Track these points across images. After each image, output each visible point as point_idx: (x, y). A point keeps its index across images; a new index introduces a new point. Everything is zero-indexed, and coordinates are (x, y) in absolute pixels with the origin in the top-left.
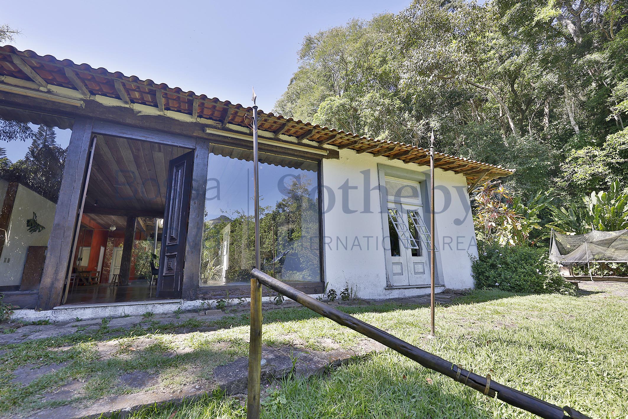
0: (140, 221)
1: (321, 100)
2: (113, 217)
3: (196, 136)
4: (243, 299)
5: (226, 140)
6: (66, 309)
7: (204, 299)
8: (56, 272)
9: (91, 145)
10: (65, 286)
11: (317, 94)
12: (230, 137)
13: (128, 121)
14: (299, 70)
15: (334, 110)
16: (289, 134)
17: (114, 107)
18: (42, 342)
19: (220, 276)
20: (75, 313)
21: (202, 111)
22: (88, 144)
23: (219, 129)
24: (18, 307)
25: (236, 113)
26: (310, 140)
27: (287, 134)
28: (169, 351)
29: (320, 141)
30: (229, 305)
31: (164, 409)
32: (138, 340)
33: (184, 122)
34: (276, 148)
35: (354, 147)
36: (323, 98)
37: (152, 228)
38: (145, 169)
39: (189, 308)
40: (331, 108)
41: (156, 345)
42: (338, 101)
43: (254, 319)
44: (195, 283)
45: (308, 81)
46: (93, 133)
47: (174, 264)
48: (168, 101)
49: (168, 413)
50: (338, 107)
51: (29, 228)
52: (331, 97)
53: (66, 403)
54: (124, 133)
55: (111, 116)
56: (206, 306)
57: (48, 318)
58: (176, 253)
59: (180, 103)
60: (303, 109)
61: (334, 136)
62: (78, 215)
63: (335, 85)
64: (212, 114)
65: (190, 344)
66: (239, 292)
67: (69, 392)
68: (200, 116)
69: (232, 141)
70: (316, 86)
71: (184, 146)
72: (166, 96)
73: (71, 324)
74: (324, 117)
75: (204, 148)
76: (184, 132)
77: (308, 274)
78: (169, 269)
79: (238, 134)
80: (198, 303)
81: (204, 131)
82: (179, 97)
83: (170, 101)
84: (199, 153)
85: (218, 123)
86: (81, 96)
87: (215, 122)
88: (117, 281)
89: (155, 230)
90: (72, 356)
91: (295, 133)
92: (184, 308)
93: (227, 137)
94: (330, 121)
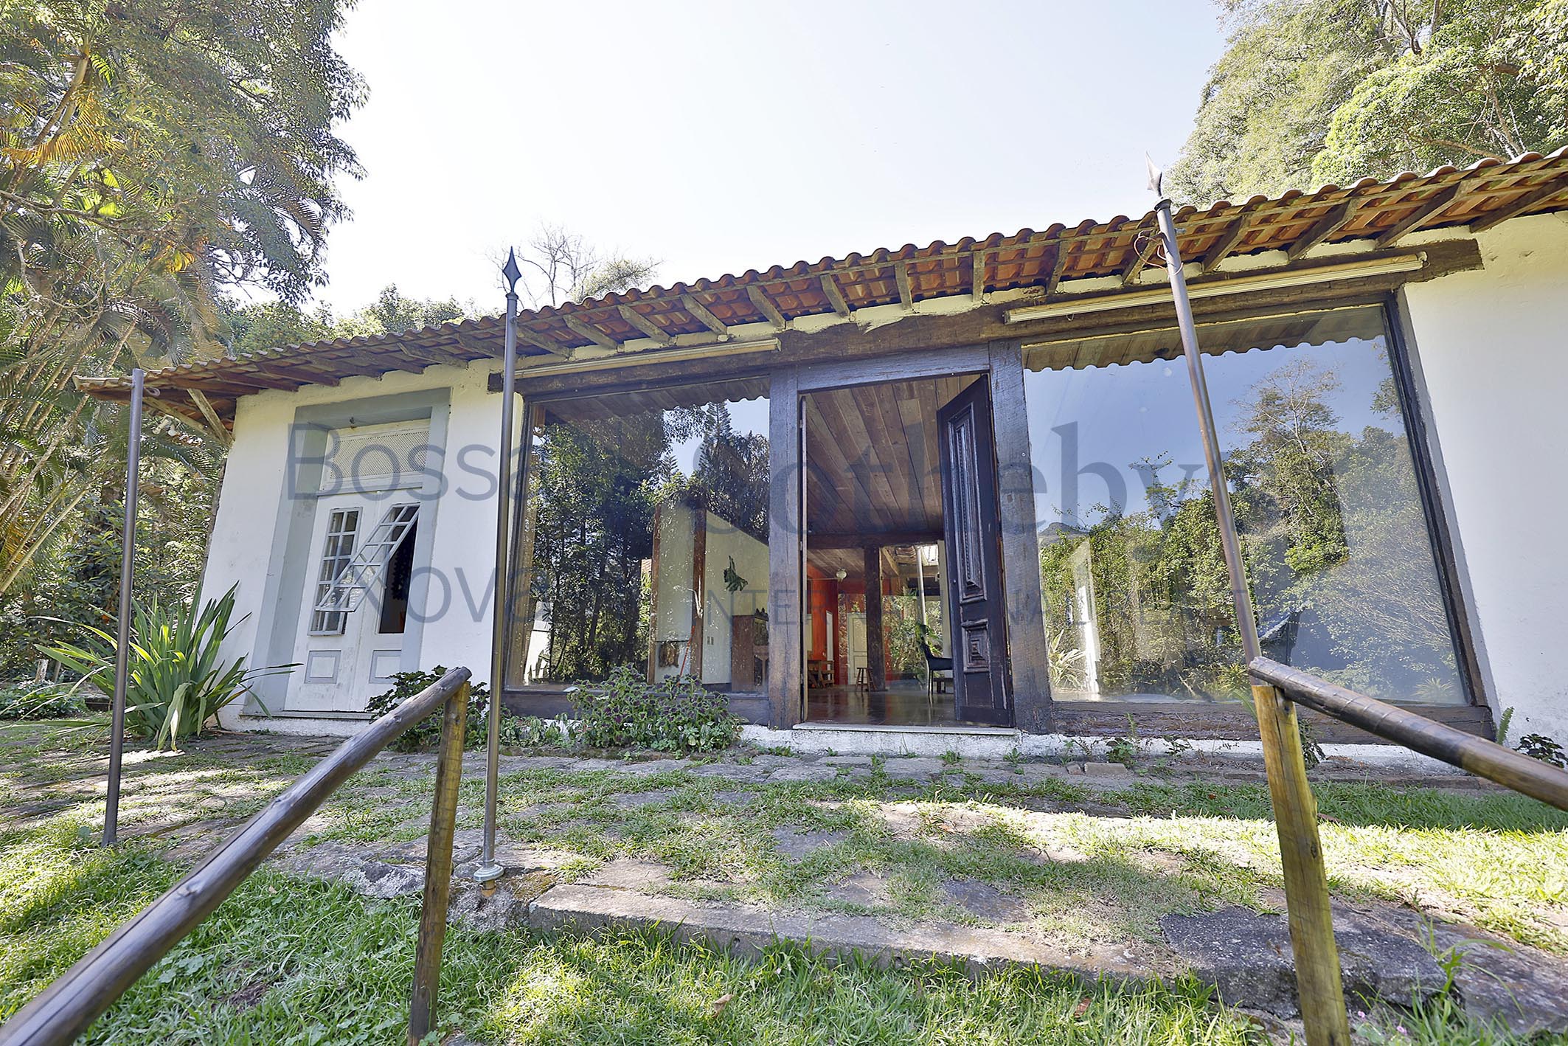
0: (887, 555)
1: (1331, 102)
2: (839, 552)
3: (988, 339)
4: (1179, 741)
5: (1063, 325)
6: (810, 731)
7: (1070, 733)
8: (787, 662)
9: (800, 417)
10: (802, 685)
11: (1314, 90)
12: (1070, 316)
13: (852, 350)
14: (1232, 46)
15: (1396, 110)
16: (1250, 248)
17: (824, 331)
18: (796, 786)
19: (1081, 677)
20: (825, 740)
21: (993, 277)
22: (796, 415)
23: (1038, 303)
24: (747, 721)
25: (1080, 247)
26: (1338, 242)
27: (1243, 250)
28: (1026, 849)
29: (1380, 232)
30: (1142, 754)
31: (1058, 984)
32: (954, 812)
33: (956, 316)
34: (1215, 304)
35: (1553, 200)
36: (1342, 91)
37: (910, 567)
38: (887, 441)
39: (1038, 752)
40: (1384, 109)
41: (993, 828)
42: (1414, 70)
43: (1285, 802)
44: (1041, 691)
45: (1270, 62)
46: (799, 392)
47: (985, 645)
48: (918, 279)
49: (1071, 998)
50: (1414, 92)
51: (727, 584)
52: (1376, 74)
53: (867, 912)
54: (847, 378)
55: (822, 351)
56: (1077, 751)
57: (788, 745)
58: (985, 620)
59: (942, 276)
60: (1262, 158)
61: (1449, 192)
62: (801, 553)
63: (1387, 24)
64: (1017, 274)
65: (1074, 841)
66: (1163, 722)
67: (862, 891)
68: (989, 289)
69: (1077, 324)
70: (1303, 67)
71: (964, 370)
72: (914, 272)
73: (824, 760)
74: (1355, 154)
75: (1010, 363)
76: (961, 339)
77: (1366, 678)
78: (975, 657)
79: (1091, 301)
80: (1056, 741)
81: (1002, 320)
82: (940, 263)
83: (922, 278)
84: (999, 377)
85: (1034, 292)
86: (773, 330)
87: (1026, 290)
88: (865, 682)
89: (916, 571)
90: (848, 823)
91: (1273, 238)
92: (1026, 750)
93: (1063, 318)
94: (1384, 155)
